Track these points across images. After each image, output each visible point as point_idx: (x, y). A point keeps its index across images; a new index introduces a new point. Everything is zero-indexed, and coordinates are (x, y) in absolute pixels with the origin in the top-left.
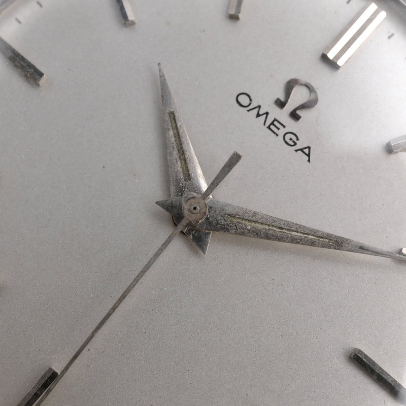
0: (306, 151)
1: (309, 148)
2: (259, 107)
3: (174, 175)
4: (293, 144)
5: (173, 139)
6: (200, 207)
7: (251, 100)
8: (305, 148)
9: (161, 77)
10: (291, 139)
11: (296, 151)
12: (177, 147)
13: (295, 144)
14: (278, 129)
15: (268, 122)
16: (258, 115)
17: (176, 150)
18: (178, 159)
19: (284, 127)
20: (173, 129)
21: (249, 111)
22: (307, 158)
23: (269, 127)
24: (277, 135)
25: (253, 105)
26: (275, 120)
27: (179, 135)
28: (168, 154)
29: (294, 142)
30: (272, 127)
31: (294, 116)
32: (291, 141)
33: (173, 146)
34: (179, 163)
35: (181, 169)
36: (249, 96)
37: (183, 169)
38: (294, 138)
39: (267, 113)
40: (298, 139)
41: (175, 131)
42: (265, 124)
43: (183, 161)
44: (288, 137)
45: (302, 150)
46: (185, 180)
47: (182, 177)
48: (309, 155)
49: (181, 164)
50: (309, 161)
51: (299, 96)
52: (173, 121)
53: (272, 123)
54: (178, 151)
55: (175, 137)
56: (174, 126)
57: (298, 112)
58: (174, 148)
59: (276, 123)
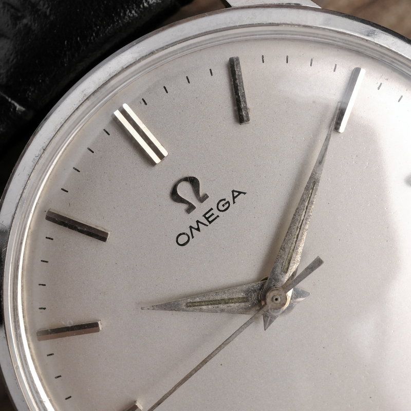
0: (236, 194)
1: (233, 191)
2: (191, 227)
3: (241, 310)
4: (227, 205)
5: (210, 306)
7: (184, 234)
8: (233, 195)
10: (223, 205)
11: (234, 202)
12: (217, 304)
13: (228, 202)
14: (213, 214)
15: (206, 222)
16: (198, 229)
17: (219, 305)
18: (228, 305)
19: (212, 209)
20: (200, 305)
21: (193, 237)
22: (242, 195)
23: (210, 222)
24: (218, 216)
25: (189, 232)
26: (204, 216)
29: (226, 203)
30: (210, 220)
31: (204, 199)
32: (224, 205)
33: (215, 307)
34: (232, 305)
35: (237, 304)
36: (180, 235)
37: (237, 302)
38: (223, 202)
39: (198, 222)
40: (224, 200)
41: (203, 304)
42: (207, 225)
43: (230, 301)
44: (221, 208)
45: (234, 198)
46: (246, 302)
47: (243, 304)
48: (240, 193)
49: (233, 303)
50: (245, 193)
51: (185, 190)
52: (194, 303)
53: (207, 219)
54: (220, 303)
55: (208, 305)
56: (198, 303)
57: (201, 196)
58: (218, 307)
59: (207, 216)
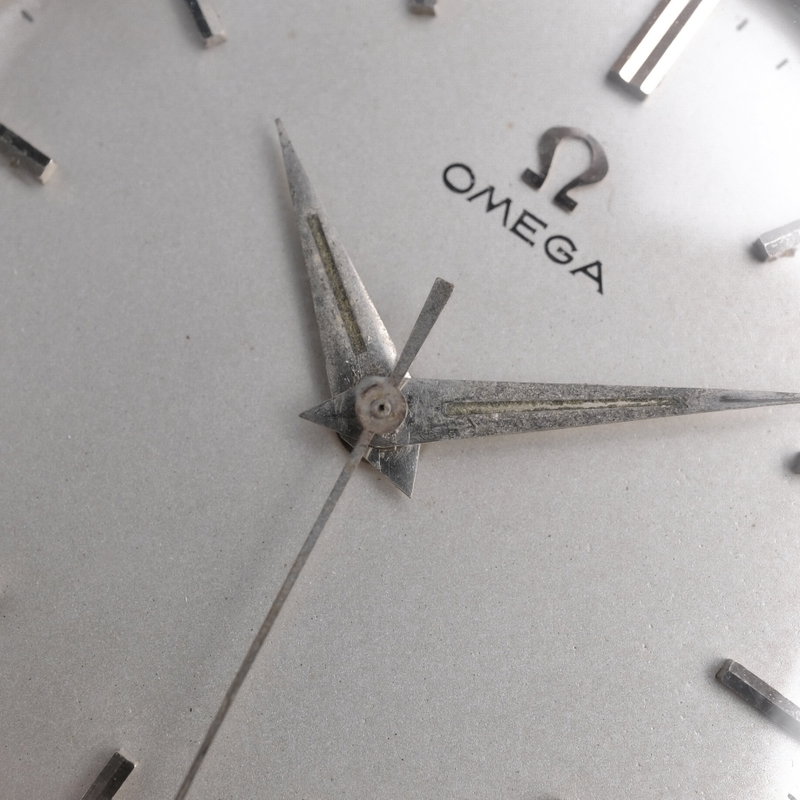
0: (594, 271)
1: (598, 264)
2: (491, 190)
3: (332, 343)
4: (564, 258)
5: (322, 271)
6: (390, 402)
7: (473, 177)
8: (591, 265)
9: (284, 146)
10: (560, 250)
11: (574, 272)
12: (331, 285)
13: (570, 259)
14: (534, 231)
15: (513, 218)
16: (491, 207)
17: (330, 291)
18: (336, 311)
19: (545, 225)
20: (319, 249)
21: (470, 199)
22: (595, 285)
23: (514, 230)
24: (532, 244)
25: (479, 187)
26: (526, 213)
27: (333, 261)
28: (315, 302)
29: (567, 254)
30: (520, 228)
31: (563, 201)
32: (561, 252)
33: (323, 284)
34: (339, 319)
35: (344, 330)
36: (468, 170)
37: (347, 329)
38: (567, 247)
39: (508, 202)
40: (574, 249)
41: (324, 255)
42: (505, 223)
43: (347, 314)
44: (554, 246)
45: (584, 270)
46: (355, 351)
47: (348, 345)
48: (599, 280)
49: (344, 320)
50: (600, 290)
51: (568, 161)
52: (319, 234)
53: (520, 221)
54: (335, 293)
55: (325, 265)
56: (321, 244)
57: (571, 194)
58: (325, 289)
59: (527, 219)
